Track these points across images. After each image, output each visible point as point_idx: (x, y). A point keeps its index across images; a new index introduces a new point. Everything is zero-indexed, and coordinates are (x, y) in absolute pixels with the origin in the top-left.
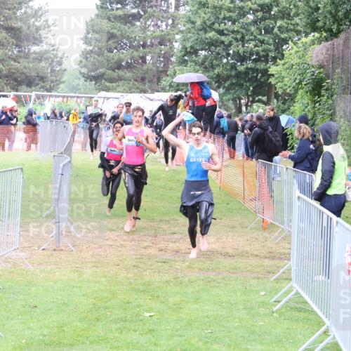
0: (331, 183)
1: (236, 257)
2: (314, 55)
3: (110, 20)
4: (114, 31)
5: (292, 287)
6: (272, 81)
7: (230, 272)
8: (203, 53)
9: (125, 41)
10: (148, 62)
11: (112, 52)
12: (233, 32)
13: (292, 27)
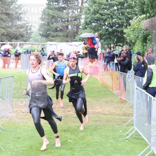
0: (151, 82)
1: (109, 115)
2: (143, 25)
3: (52, 10)
4: (55, 15)
5: (134, 128)
6: (125, 36)
7: (106, 122)
8: (94, 24)
9: (59, 19)
10: (69, 28)
11: (53, 24)
12: (107, 14)
13: (133, 12)
